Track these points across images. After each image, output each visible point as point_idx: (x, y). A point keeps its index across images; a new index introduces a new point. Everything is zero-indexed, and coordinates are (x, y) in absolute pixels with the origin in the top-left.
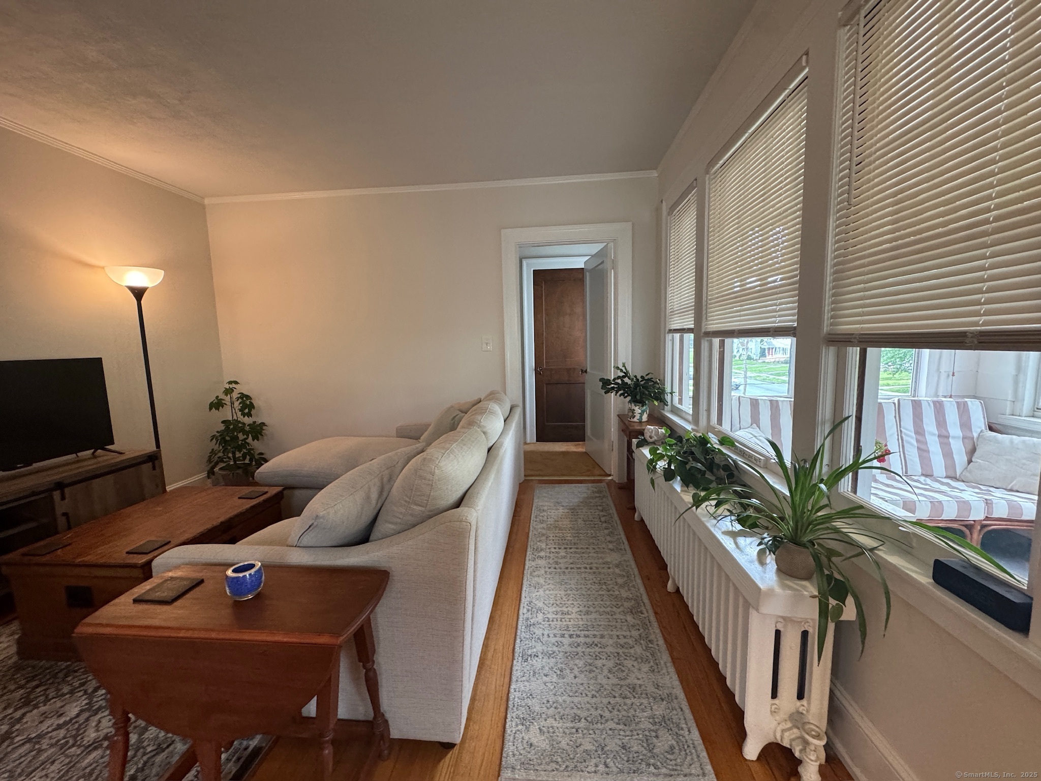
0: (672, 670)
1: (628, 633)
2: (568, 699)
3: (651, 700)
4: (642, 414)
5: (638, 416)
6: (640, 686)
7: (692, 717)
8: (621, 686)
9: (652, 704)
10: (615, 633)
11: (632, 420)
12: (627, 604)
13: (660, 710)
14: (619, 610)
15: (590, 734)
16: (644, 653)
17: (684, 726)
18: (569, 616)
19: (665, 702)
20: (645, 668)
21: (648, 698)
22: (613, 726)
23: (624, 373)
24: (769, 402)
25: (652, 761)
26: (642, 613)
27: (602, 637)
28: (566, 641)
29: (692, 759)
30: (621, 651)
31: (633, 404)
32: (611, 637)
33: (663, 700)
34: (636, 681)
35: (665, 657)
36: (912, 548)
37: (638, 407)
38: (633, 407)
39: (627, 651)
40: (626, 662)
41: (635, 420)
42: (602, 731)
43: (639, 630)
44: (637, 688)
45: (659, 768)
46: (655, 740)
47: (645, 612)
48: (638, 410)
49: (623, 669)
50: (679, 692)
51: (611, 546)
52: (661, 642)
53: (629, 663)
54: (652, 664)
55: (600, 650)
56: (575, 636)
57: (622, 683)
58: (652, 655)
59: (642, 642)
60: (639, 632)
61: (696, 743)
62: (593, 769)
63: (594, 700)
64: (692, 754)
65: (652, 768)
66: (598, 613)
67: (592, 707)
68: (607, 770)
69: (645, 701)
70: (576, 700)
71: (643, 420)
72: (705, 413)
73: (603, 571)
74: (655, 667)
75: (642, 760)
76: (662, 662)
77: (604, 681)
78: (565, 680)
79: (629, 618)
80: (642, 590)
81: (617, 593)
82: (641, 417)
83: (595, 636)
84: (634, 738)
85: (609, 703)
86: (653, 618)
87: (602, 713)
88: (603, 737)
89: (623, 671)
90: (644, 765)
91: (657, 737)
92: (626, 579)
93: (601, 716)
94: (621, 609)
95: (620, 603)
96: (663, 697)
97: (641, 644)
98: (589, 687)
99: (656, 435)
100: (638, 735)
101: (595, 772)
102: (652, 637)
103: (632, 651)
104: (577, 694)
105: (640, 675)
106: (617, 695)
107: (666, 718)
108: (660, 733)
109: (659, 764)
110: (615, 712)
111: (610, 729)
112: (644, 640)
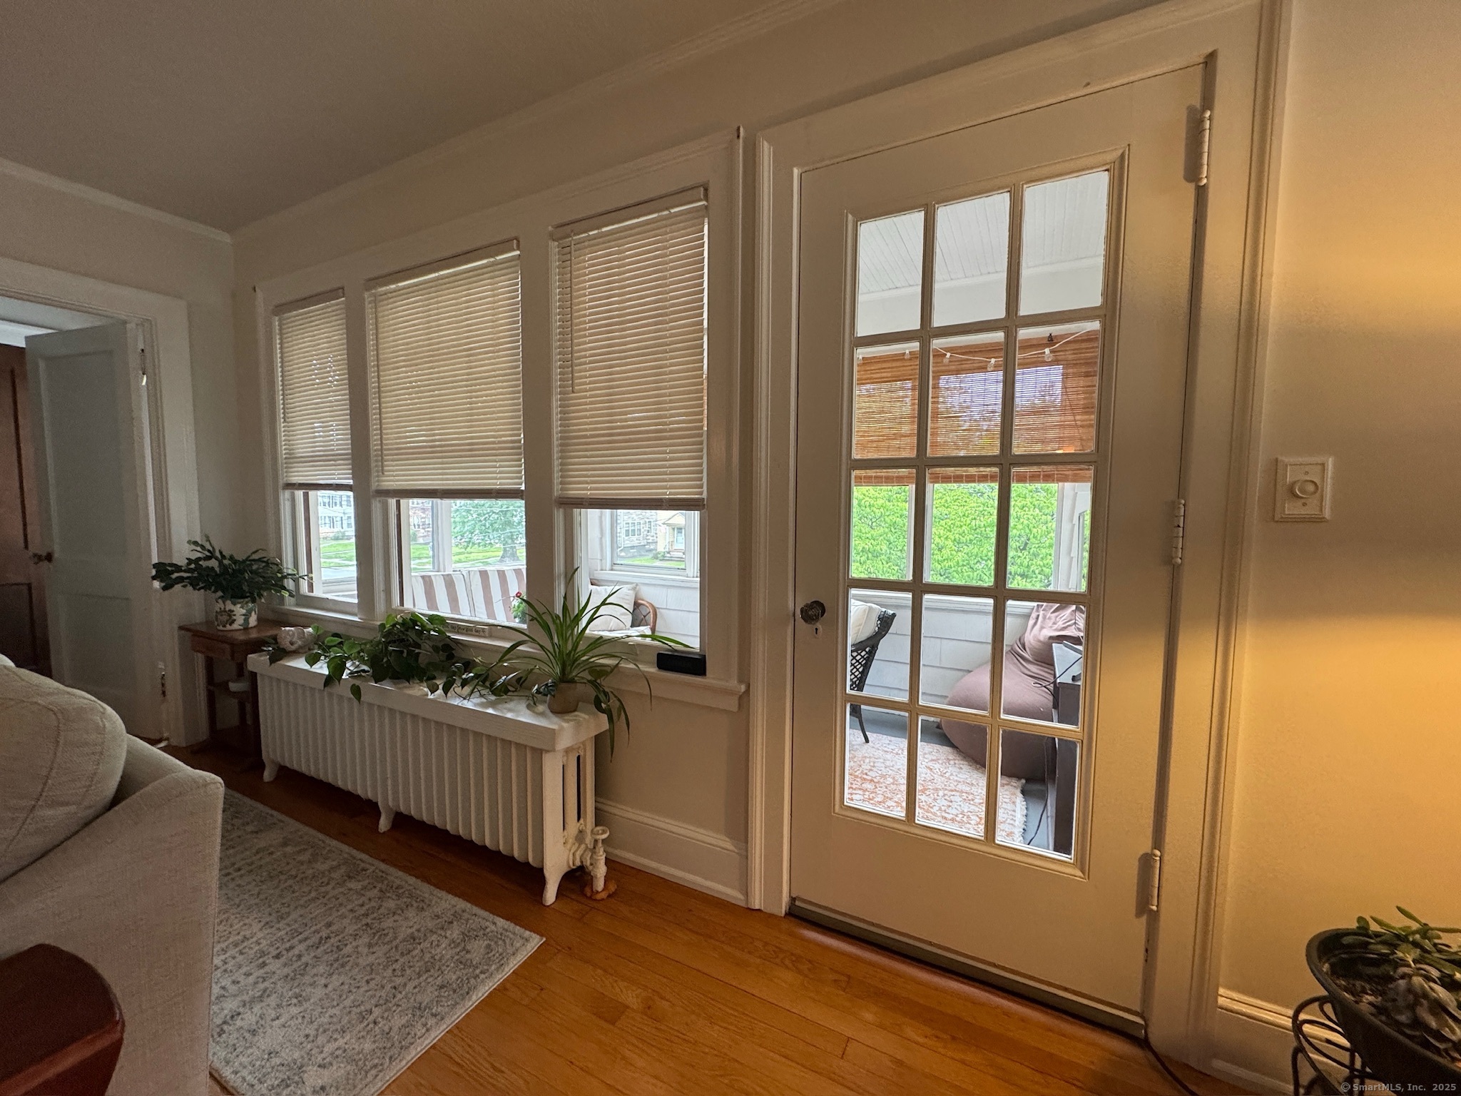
0: (443, 894)
1: (363, 899)
2: (336, 1011)
3: (440, 932)
4: (247, 616)
5: (240, 620)
6: (418, 931)
7: (488, 913)
8: (396, 947)
9: (443, 934)
10: (343, 910)
11: (228, 627)
12: (336, 875)
13: (455, 933)
14: (330, 887)
15: (395, 1011)
16: (399, 902)
17: (488, 923)
18: (254, 939)
19: (455, 923)
20: (411, 913)
21: (436, 933)
22: (416, 982)
23: (209, 551)
24: (421, 580)
25: (478, 971)
26: (366, 870)
27: (329, 925)
28: (274, 965)
29: (511, 939)
30: (369, 921)
31: (228, 602)
32: (343, 917)
33: (452, 922)
34: (409, 931)
35: (425, 889)
36: (637, 655)
37: (239, 606)
38: (229, 606)
39: (375, 915)
40: (384, 925)
41: (235, 626)
42: (406, 997)
43: (375, 887)
44: (416, 934)
45: (488, 970)
46: (468, 956)
47: (368, 866)
48: (239, 610)
49: (386, 932)
50: (461, 904)
51: (250, 828)
52: (412, 880)
53: (388, 923)
54: (415, 905)
55: (337, 938)
56: (284, 952)
57: (394, 943)
58: (411, 896)
59: (388, 895)
60: (378, 889)
61: (506, 927)
62: (424, 1031)
63: (372, 984)
64: (508, 936)
65: (482, 976)
66: (299, 908)
67: (376, 990)
68: (439, 1017)
69: (434, 937)
70: (348, 1003)
71: (250, 626)
72: (383, 596)
73: (263, 862)
74: (421, 905)
75: (467, 979)
76: (427, 895)
77: (371, 959)
78: (312, 1001)
79: (352, 884)
80: (345, 848)
81: (311, 871)
82: (246, 620)
83: (317, 932)
84: (446, 972)
85: (394, 970)
86: (383, 866)
87: (393, 984)
88: (412, 1000)
89: (386, 935)
90: (472, 981)
91: (468, 952)
92: (310, 851)
93: (395, 988)
94: (332, 884)
95: (325, 880)
96: (450, 920)
97: (389, 897)
98: (355, 979)
99: (300, 638)
100: (448, 966)
101: (428, 1030)
102: (398, 882)
103: (382, 911)
104: (344, 997)
105: (411, 922)
106: (397, 957)
107: (466, 932)
108: (468, 947)
109: (485, 967)
110: (408, 972)
111: (415, 988)
112: (389, 892)
